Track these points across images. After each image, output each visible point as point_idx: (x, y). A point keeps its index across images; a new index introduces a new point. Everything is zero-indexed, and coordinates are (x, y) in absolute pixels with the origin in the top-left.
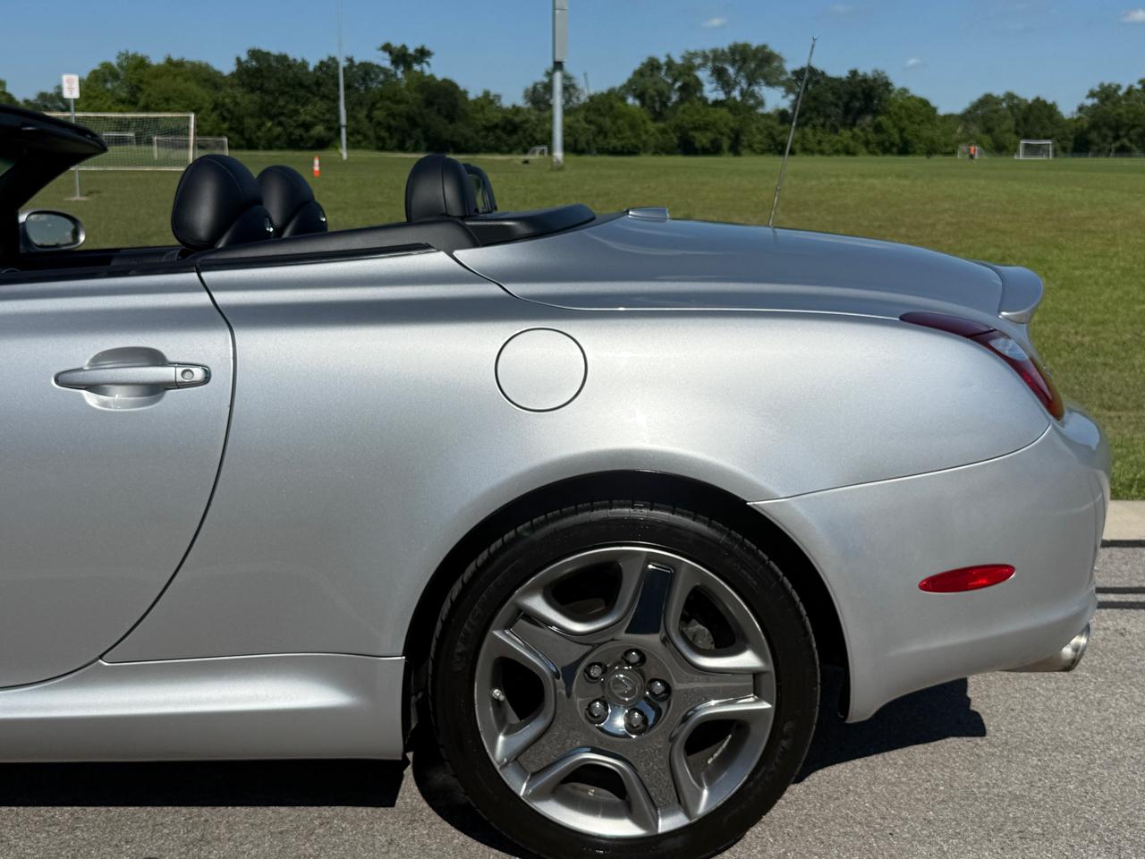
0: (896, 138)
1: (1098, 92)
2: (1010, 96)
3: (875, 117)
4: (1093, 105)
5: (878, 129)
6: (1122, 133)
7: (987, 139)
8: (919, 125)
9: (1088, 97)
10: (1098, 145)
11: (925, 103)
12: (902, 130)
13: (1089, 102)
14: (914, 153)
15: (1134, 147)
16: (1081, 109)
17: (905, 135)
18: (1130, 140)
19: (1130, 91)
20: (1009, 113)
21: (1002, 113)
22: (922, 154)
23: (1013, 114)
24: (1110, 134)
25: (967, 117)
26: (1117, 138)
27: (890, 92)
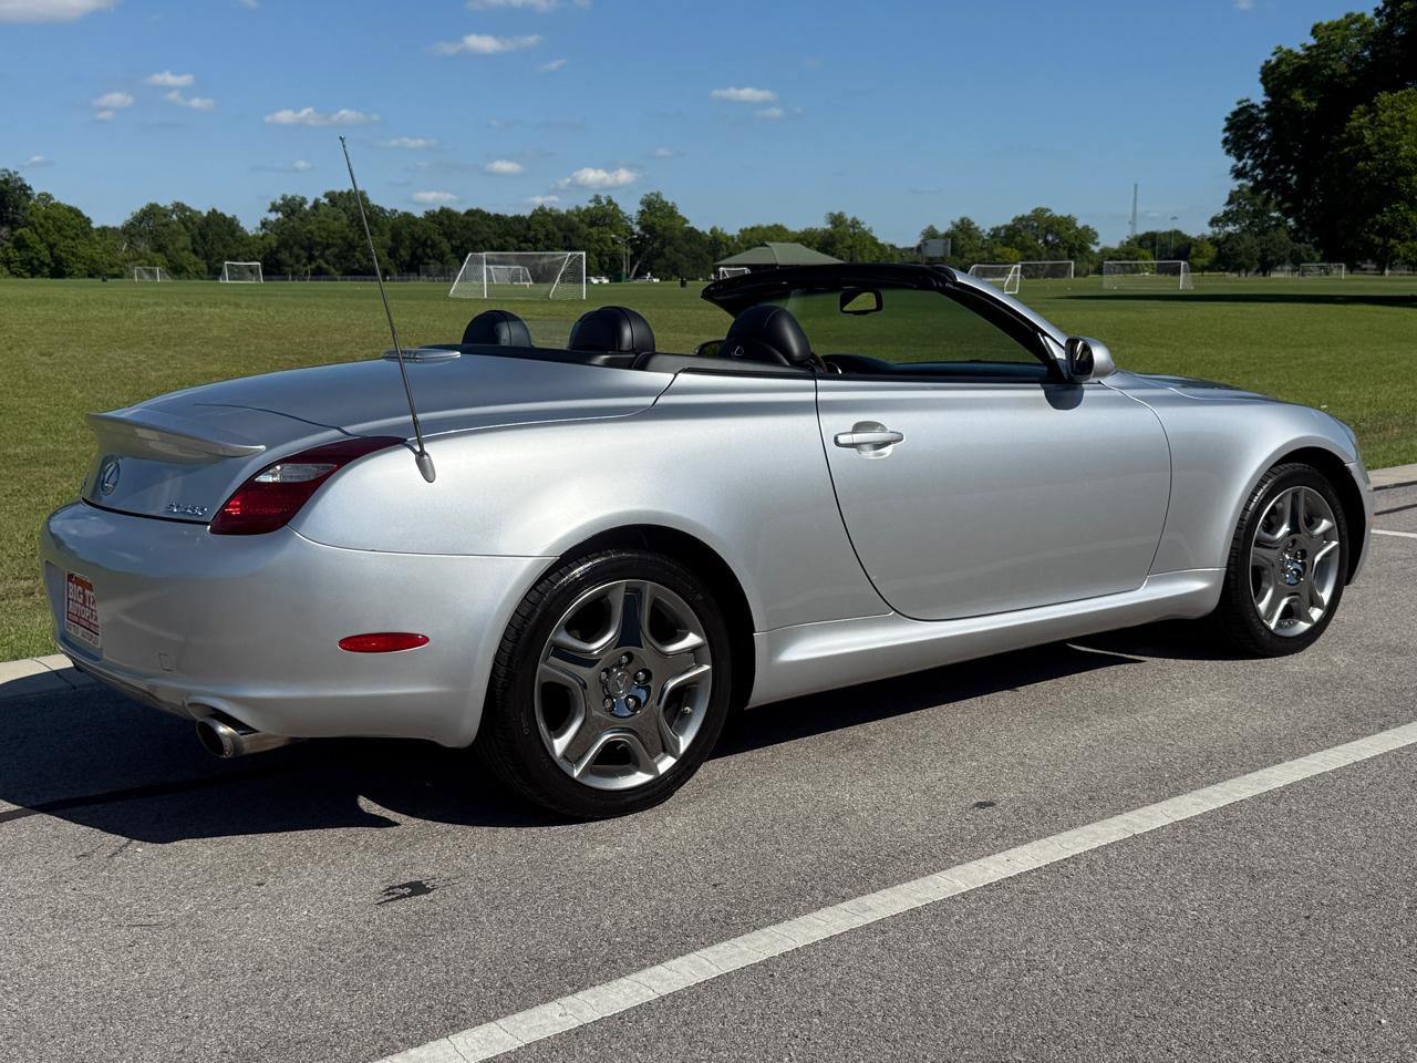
0: (46, 255)
1: (281, 205)
2: (180, 207)
3: (14, 229)
4: (278, 220)
5: (20, 244)
6: (317, 253)
7: (159, 257)
8: (73, 239)
9: (270, 211)
10: (291, 266)
11: (77, 213)
12: (51, 247)
13: (273, 217)
14: (71, 275)
15: (333, 270)
16: (264, 224)
17: (56, 252)
18: (327, 263)
19: (316, 205)
20: (183, 230)
21: (174, 227)
22: (83, 277)
23: (187, 228)
24: (304, 254)
25: (131, 231)
26: (311, 258)
27: (29, 197)
